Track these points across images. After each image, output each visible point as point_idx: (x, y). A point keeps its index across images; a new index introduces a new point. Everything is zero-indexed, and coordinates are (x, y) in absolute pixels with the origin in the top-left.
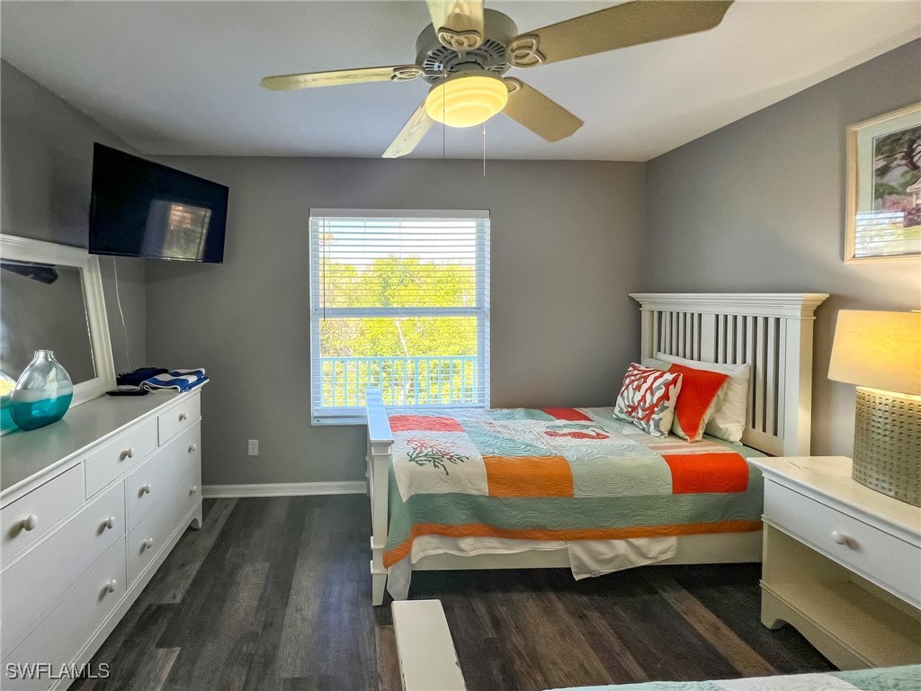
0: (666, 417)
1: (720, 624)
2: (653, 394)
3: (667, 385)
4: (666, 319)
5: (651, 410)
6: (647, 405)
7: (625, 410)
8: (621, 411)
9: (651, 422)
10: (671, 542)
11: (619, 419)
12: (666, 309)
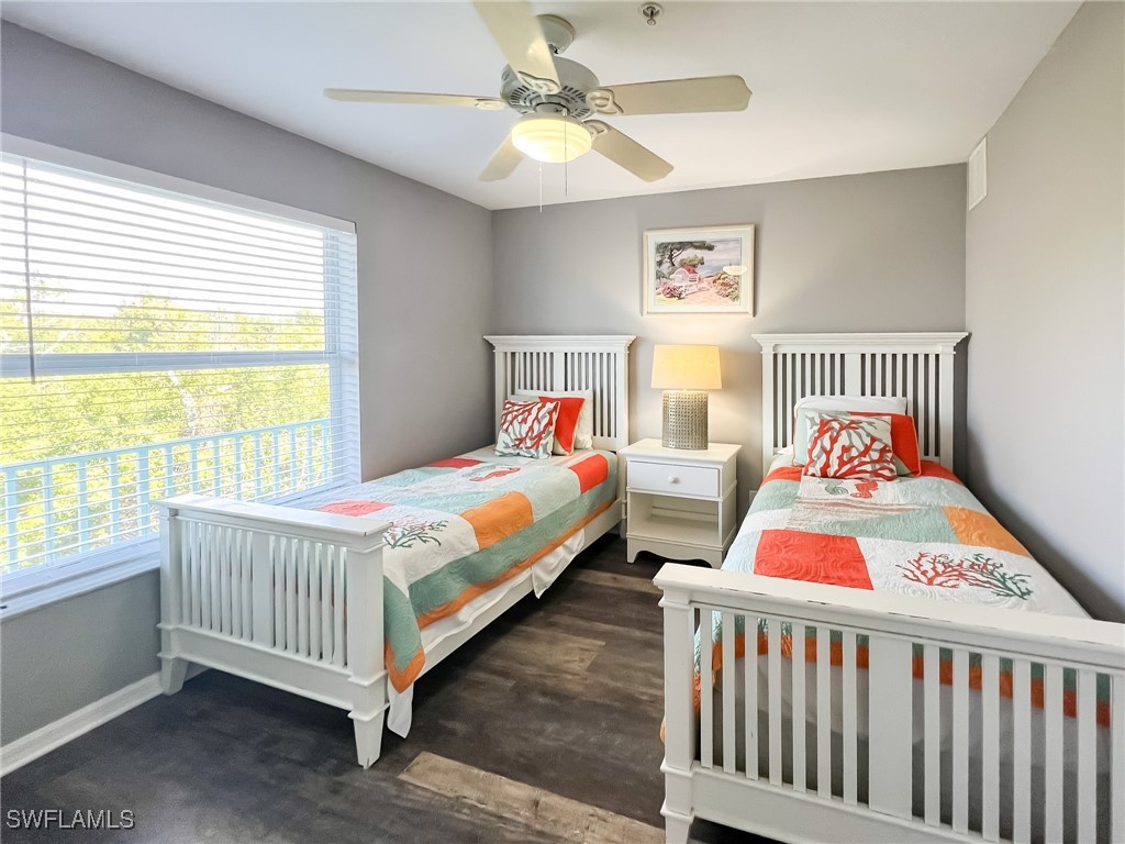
0: (549, 440)
1: (615, 576)
2: (539, 423)
3: (550, 413)
4: (519, 359)
5: (539, 437)
6: (535, 433)
7: (511, 444)
8: (507, 446)
9: (541, 448)
10: (582, 532)
11: (504, 455)
12: (520, 350)
